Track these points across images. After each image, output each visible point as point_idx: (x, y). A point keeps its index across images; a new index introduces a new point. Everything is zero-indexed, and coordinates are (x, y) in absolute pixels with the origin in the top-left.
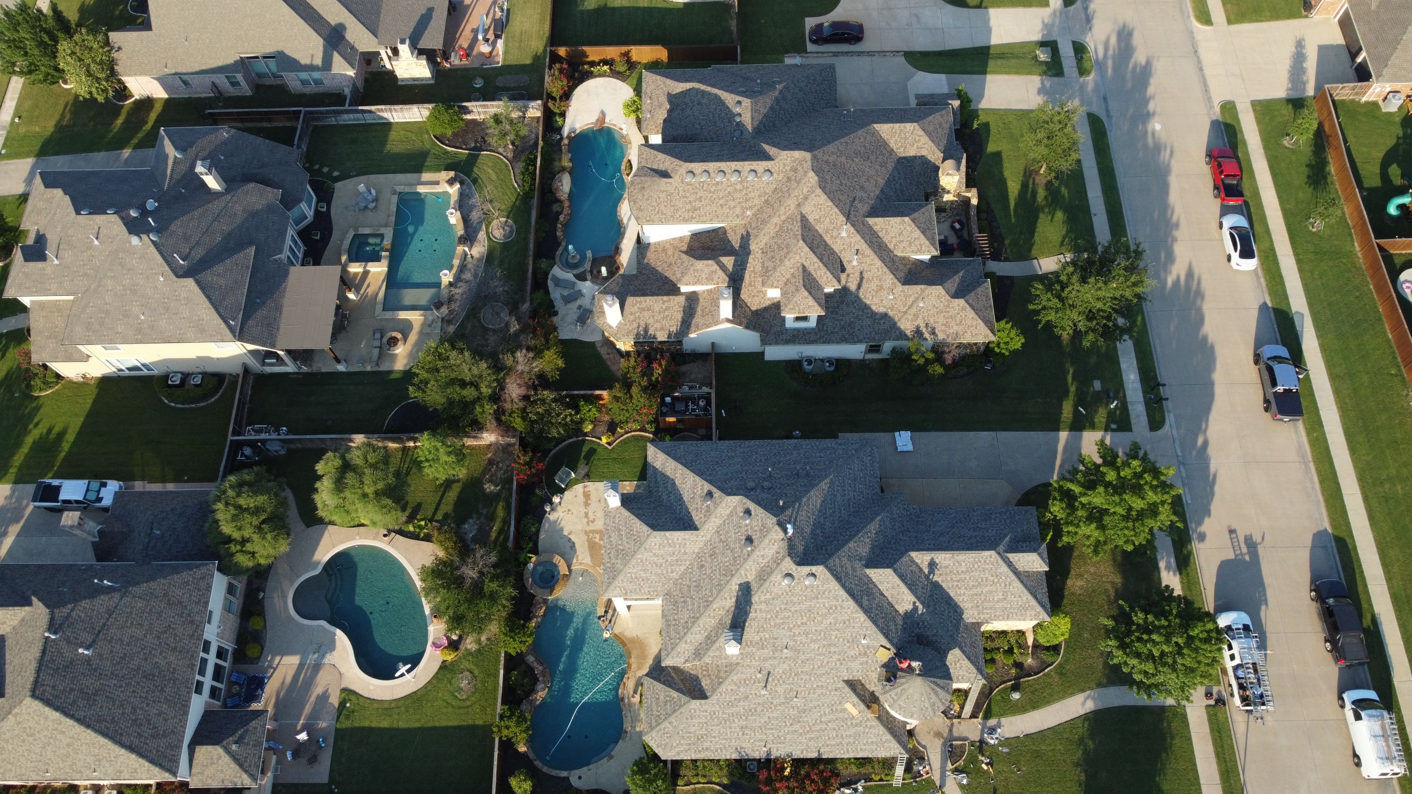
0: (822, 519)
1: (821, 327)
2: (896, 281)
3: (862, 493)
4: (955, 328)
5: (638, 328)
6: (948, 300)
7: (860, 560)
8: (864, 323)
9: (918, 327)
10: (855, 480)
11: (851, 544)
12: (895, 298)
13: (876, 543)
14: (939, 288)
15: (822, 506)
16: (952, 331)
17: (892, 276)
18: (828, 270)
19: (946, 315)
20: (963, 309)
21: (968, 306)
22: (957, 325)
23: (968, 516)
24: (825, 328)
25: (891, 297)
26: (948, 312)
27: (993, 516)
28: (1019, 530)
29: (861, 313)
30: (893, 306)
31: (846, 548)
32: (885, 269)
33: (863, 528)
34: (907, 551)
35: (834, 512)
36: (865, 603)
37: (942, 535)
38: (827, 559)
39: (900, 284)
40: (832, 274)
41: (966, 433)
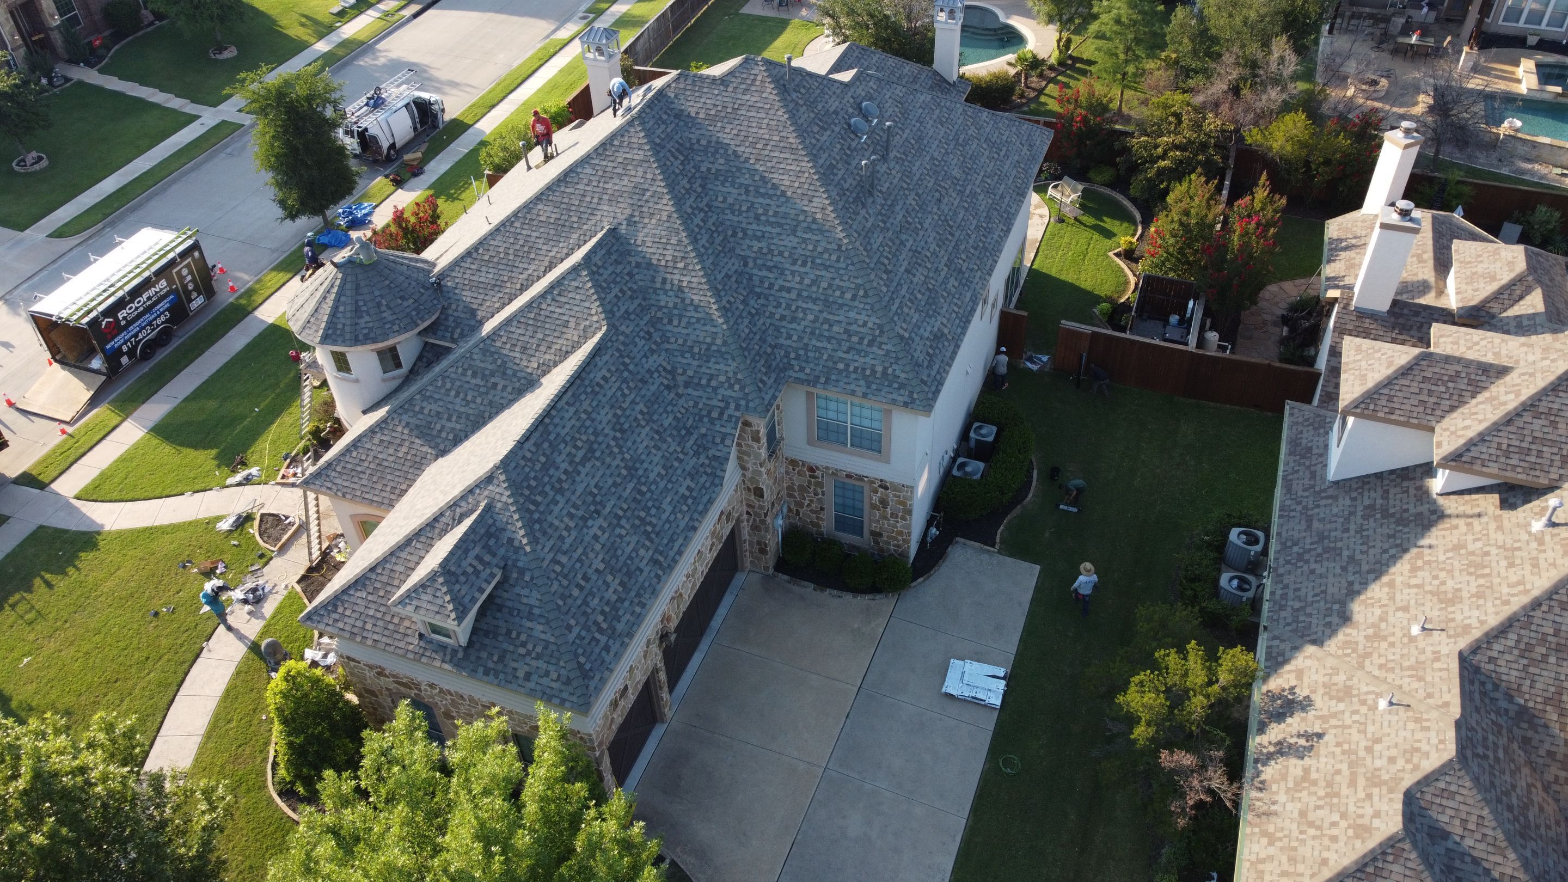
0: (745, 180)
1: (1330, 492)
2: (1477, 634)
3: (794, 320)
4: (1293, 808)
5: (1355, 238)
6: (1397, 780)
7: (630, 221)
8: (1331, 579)
9: (1305, 705)
10: (827, 304)
11: (666, 206)
12: (1413, 639)
13: (659, 280)
14: (1450, 750)
15: (775, 187)
16: (1282, 798)
17: (1493, 621)
18: (1496, 428)
19: (1342, 781)
20: (1362, 830)
21: (1372, 843)
22: (1303, 814)
23: (646, 533)
24: (1323, 502)
25: (1415, 630)
26: (1353, 783)
27: (615, 584)
28: (533, 598)
29: (1365, 567)
30: (1385, 638)
31: (660, 186)
32: (1518, 602)
33: (699, 255)
34: (611, 326)
35: (757, 218)
36: (545, 212)
37: (617, 426)
38: (649, 134)
39: (1463, 643)
40: (1482, 438)
41: (954, 847)
